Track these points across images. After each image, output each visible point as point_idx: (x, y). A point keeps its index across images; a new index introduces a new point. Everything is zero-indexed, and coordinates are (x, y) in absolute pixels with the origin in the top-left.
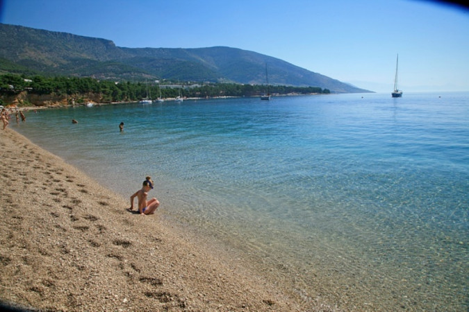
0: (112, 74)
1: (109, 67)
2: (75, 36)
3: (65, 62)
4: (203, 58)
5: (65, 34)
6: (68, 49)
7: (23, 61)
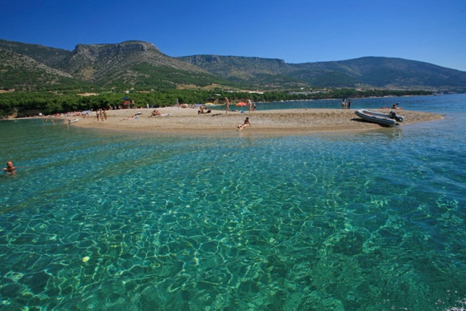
0: (278, 83)
1: (277, 79)
2: (261, 59)
3: (252, 76)
4: (350, 67)
5: (255, 58)
6: (255, 68)
7: (230, 77)
